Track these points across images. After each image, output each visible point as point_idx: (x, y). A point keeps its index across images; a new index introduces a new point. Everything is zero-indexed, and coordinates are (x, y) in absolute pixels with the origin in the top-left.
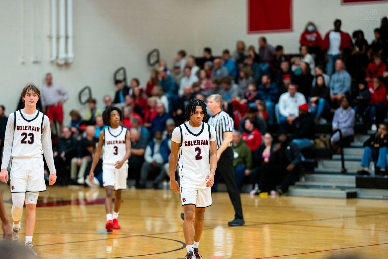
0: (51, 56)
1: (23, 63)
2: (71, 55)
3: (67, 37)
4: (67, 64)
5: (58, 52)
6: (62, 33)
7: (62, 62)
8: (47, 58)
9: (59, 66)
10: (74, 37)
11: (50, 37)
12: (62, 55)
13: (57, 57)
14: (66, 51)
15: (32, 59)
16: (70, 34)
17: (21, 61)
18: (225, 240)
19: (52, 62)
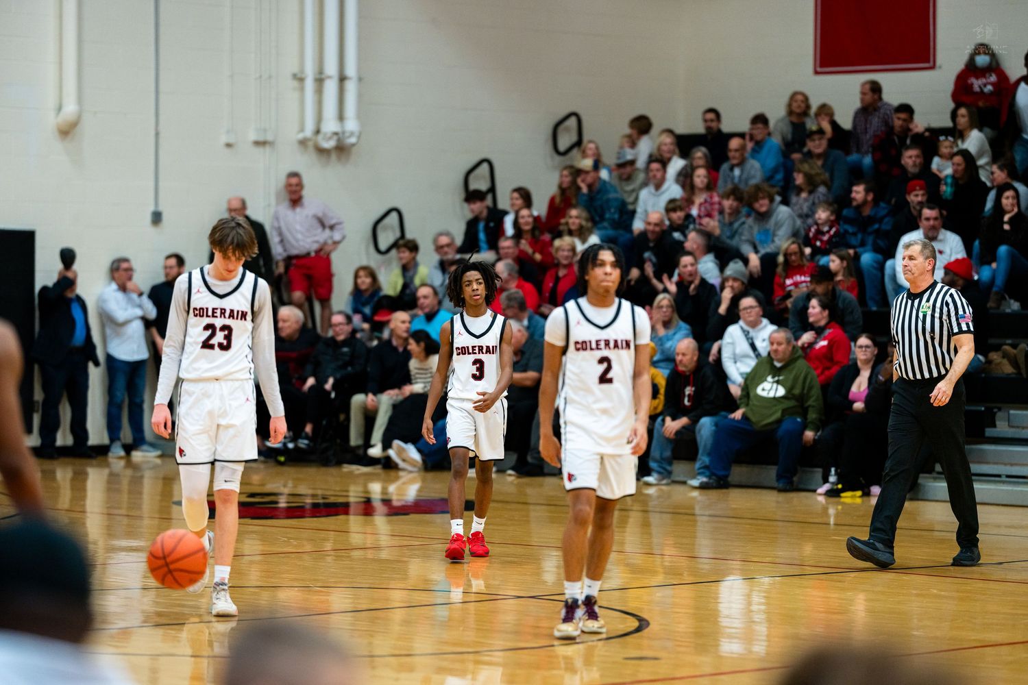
0: (302, 130)
1: (229, 145)
2: (351, 125)
3: (342, 79)
4: (342, 150)
5: (319, 119)
6: (331, 68)
7: (329, 144)
8: (291, 134)
9: (321, 151)
10: (360, 79)
11: (300, 79)
12: (330, 125)
13: (318, 132)
14: (341, 117)
15: (253, 136)
16: (351, 70)
17: (224, 139)
18: (748, 611)
19: (303, 143)
